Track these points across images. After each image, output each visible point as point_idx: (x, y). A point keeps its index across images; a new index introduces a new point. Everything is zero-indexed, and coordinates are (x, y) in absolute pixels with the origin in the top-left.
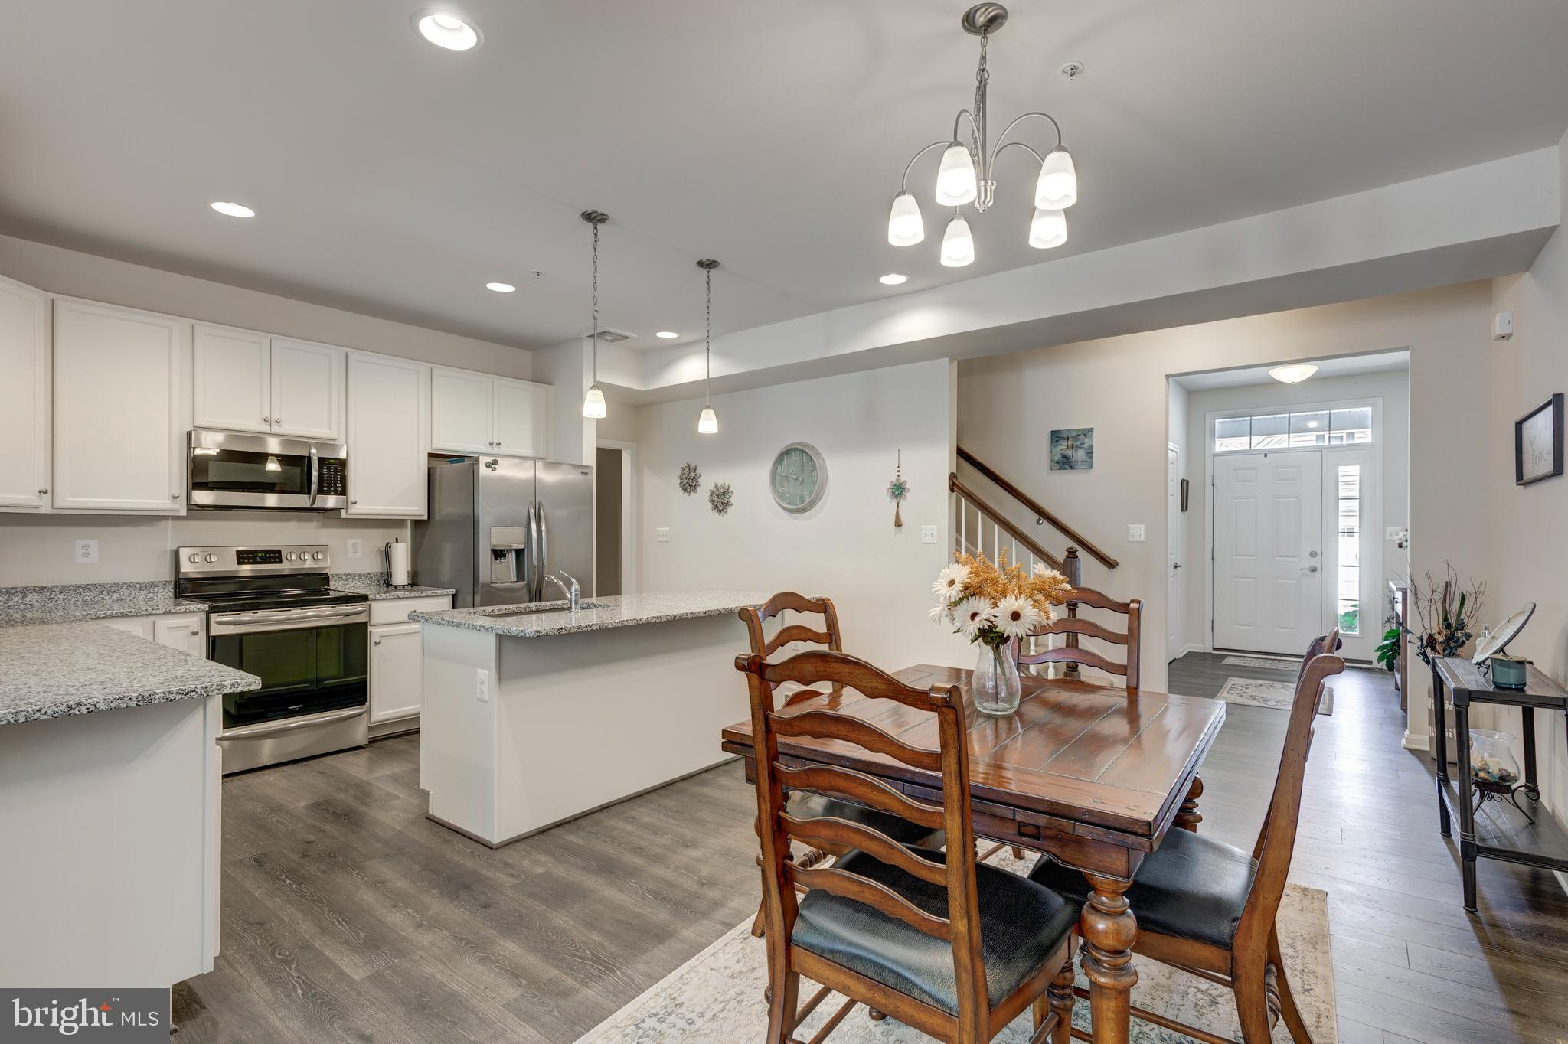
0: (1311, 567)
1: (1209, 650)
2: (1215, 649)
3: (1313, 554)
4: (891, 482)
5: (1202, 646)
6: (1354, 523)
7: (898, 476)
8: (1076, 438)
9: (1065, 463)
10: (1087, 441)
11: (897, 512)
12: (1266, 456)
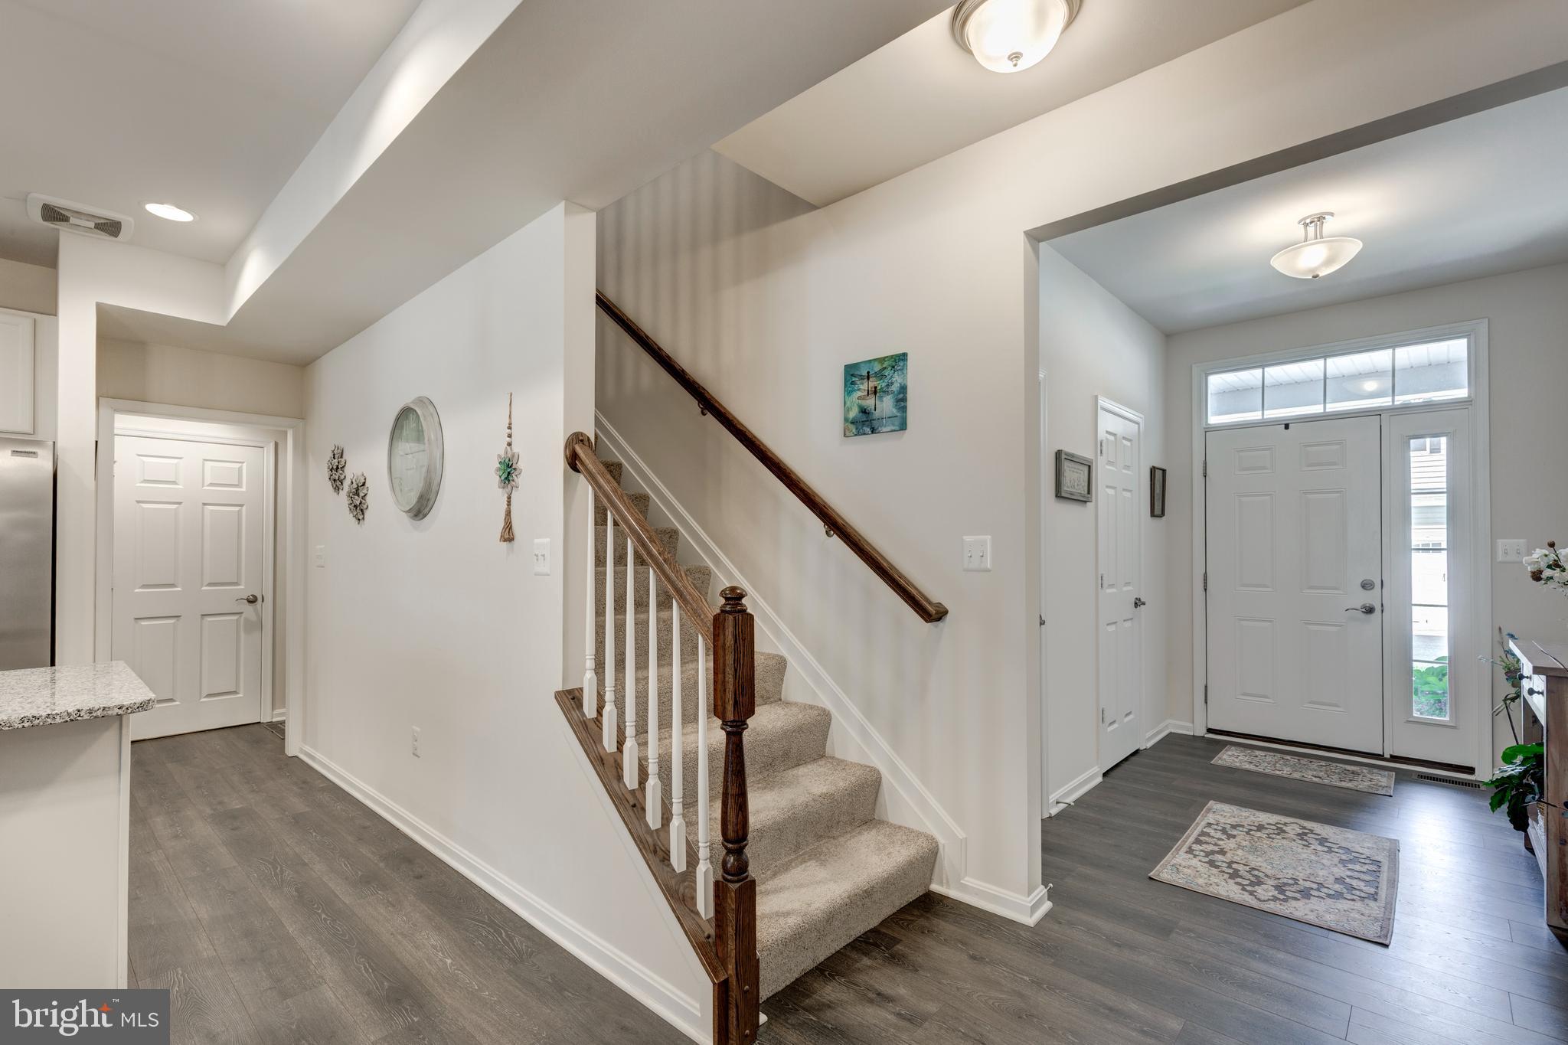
0: (1364, 607)
1: (1201, 732)
2: (1210, 731)
3: (1367, 586)
4: (499, 456)
5: (1191, 725)
6: (1440, 535)
7: (509, 444)
8: (880, 375)
9: (864, 423)
10: (897, 379)
11: (508, 513)
12: (1287, 427)
